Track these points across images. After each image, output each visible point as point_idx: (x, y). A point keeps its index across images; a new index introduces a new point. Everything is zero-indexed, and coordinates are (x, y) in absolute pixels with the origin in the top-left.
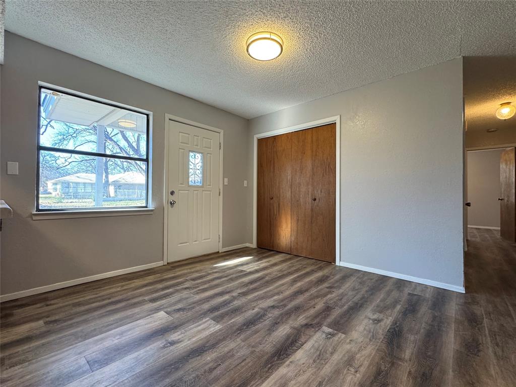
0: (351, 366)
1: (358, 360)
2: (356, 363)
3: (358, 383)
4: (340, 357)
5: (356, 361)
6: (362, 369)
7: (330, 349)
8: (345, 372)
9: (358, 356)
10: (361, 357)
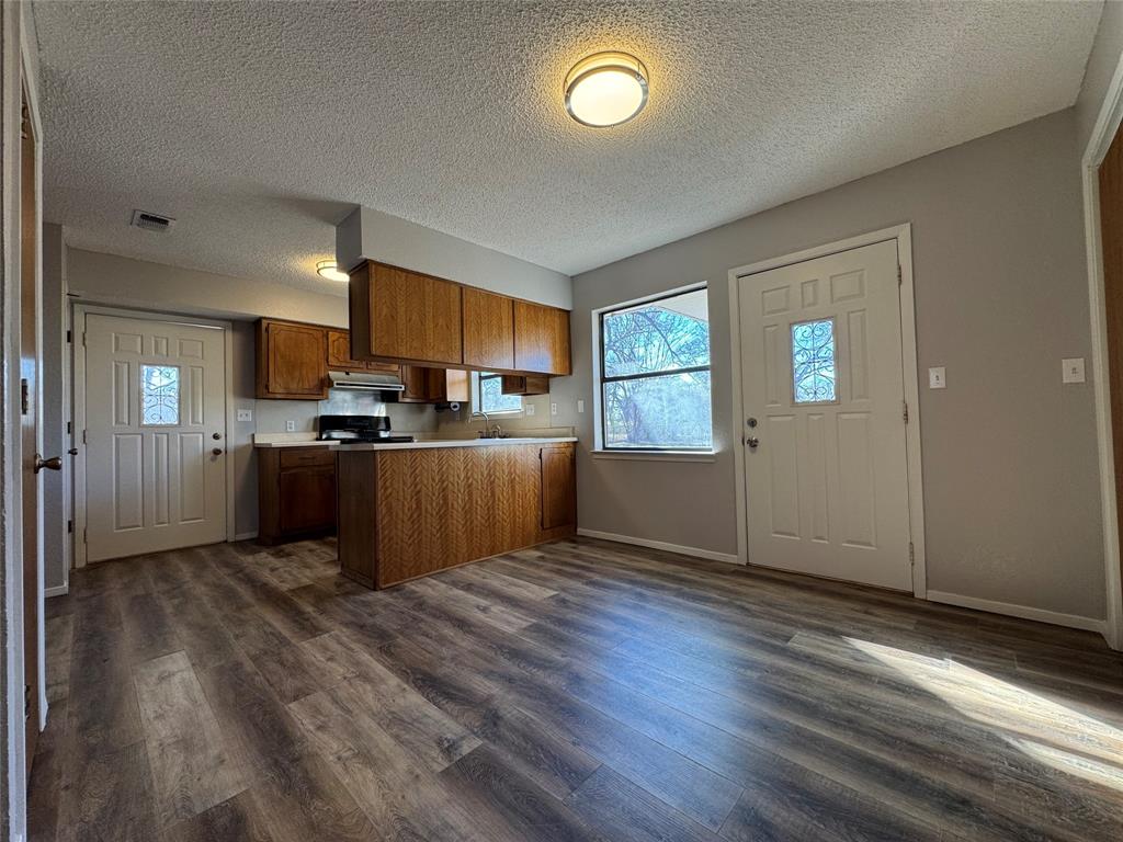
0: (356, 756)
1: (360, 770)
2: (355, 765)
3: (320, 753)
4: (381, 746)
5: (360, 766)
6: (338, 769)
7: (407, 737)
8: (349, 744)
9: (370, 774)
10: (364, 778)
